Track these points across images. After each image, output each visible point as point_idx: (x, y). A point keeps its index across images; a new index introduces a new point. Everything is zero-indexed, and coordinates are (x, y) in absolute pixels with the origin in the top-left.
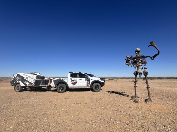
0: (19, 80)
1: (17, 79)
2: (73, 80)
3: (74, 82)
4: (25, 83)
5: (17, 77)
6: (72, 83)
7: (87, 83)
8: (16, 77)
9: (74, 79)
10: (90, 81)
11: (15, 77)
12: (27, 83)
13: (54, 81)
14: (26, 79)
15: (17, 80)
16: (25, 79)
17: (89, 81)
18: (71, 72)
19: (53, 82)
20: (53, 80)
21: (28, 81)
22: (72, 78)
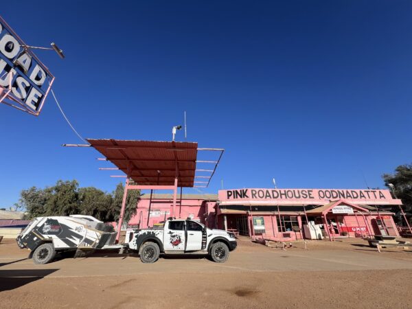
0: (49, 233)
1: (46, 231)
2: (174, 236)
3: (175, 239)
4: (71, 240)
5: (46, 226)
6: (171, 242)
7: (203, 243)
8: (43, 225)
9: (176, 232)
10: (208, 238)
11: (39, 225)
12: (77, 242)
13: (136, 237)
14: (76, 232)
15: (45, 234)
16: (74, 231)
17: (206, 238)
18: (171, 218)
19: (134, 239)
20: (135, 235)
21: (80, 237)
22: (172, 231)
